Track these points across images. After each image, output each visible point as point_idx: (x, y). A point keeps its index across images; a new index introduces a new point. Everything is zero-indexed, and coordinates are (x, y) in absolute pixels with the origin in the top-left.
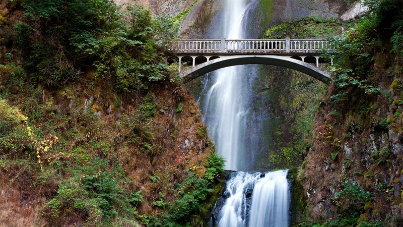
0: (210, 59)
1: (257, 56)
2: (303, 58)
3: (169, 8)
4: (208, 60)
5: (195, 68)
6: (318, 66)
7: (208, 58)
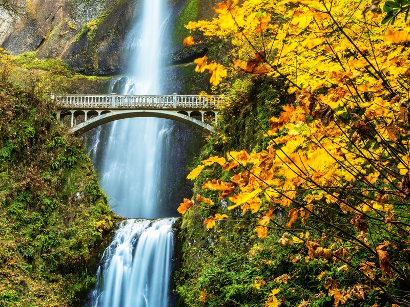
0: (102, 114)
1: (146, 111)
2: (189, 112)
3: (85, 11)
4: (99, 114)
5: (87, 122)
6: (203, 120)
7: (99, 112)
